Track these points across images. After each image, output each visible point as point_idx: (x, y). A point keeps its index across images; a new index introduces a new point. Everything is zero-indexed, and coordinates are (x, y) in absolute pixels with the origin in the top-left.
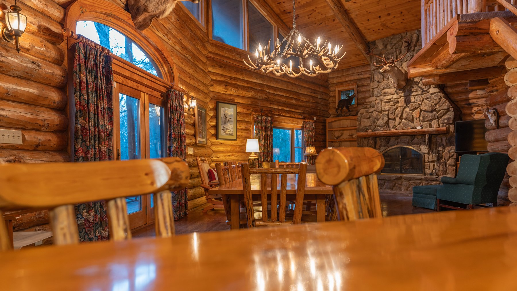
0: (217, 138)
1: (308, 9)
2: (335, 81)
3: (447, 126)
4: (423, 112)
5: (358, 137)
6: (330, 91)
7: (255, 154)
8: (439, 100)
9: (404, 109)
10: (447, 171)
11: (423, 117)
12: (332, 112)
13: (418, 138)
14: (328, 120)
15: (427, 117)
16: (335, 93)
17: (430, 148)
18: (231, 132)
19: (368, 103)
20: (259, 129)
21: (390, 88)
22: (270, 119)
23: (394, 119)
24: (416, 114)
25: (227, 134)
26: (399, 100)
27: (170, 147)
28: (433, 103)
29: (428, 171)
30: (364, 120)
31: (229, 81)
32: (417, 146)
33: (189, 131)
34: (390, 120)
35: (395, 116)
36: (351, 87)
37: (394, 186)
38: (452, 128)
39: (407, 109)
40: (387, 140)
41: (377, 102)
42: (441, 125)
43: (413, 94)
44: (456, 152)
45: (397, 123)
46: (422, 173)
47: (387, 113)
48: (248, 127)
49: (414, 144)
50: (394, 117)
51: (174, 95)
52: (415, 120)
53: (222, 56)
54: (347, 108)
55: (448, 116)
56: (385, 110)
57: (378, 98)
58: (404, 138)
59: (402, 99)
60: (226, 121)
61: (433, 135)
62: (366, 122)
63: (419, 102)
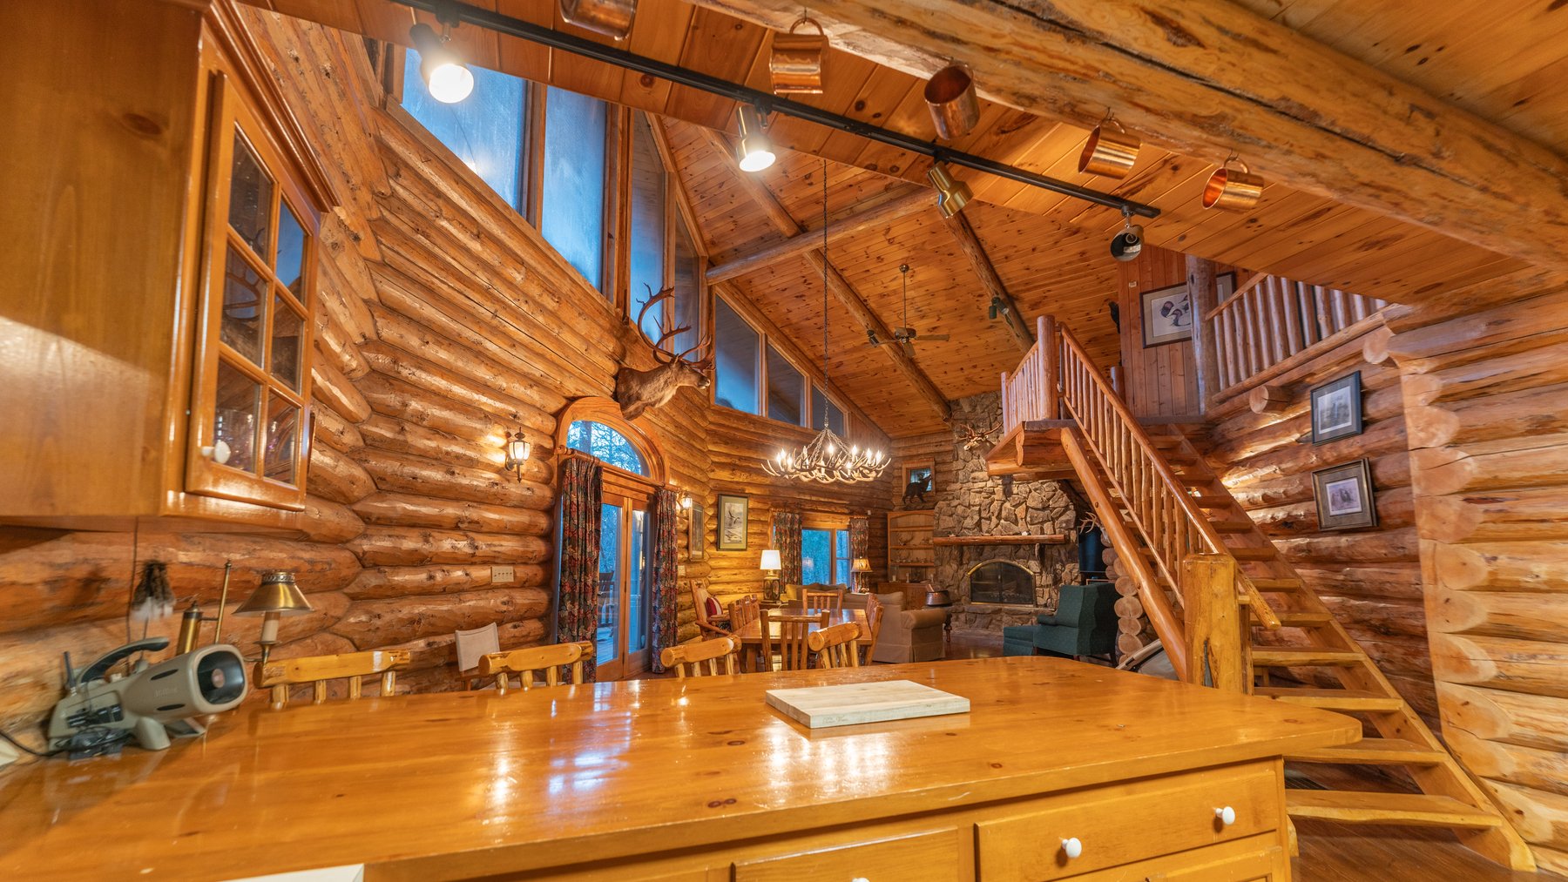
0: (718, 548)
1: (856, 355)
2: (901, 453)
3: (1067, 532)
4: (1030, 509)
5: (936, 544)
7: (775, 572)
8: (1053, 493)
9: (1002, 504)
11: (1031, 517)
12: (897, 501)
13: (1024, 550)
14: (890, 515)
15: (1036, 517)
17: (1042, 564)
18: (738, 539)
19: (950, 492)
20: (781, 534)
21: (982, 470)
22: (797, 516)
23: (989, 519)
24: (1020, 511)
25: (733, 542)
26: (995, 489)
27: (657, 569)
28: (1044, 496)
29: (1041, 601)
30: (944, 517)
31: (737, 462)
32: (1024, 562)
33: (682, 542)
34: (983, 520)
35: (990, 513)
36: (926, 464)
37: (990, 623)
38: (1073, 536)
39: (1007, 505)
40: (979, 550)
41: (962, 491)
42: (1057, 531)
44: (1080, 572)
45: (993, 525)
46: (1031, 603)
47: (977, 508)
48: (765, 530)
49: (1020, 558)
50: (988, 515)
51: (665, 498)
52: (1020, 521)
53: (728, 427)
54: (920, 496)
55: (1068, 518)
56: (975, 503)
57: (964, 485)
58: (1004, 549)
59: (1000, 488)
60: (732, 522)
61: (1047, 547)
62: (948, 522)
63: (1024, 494)
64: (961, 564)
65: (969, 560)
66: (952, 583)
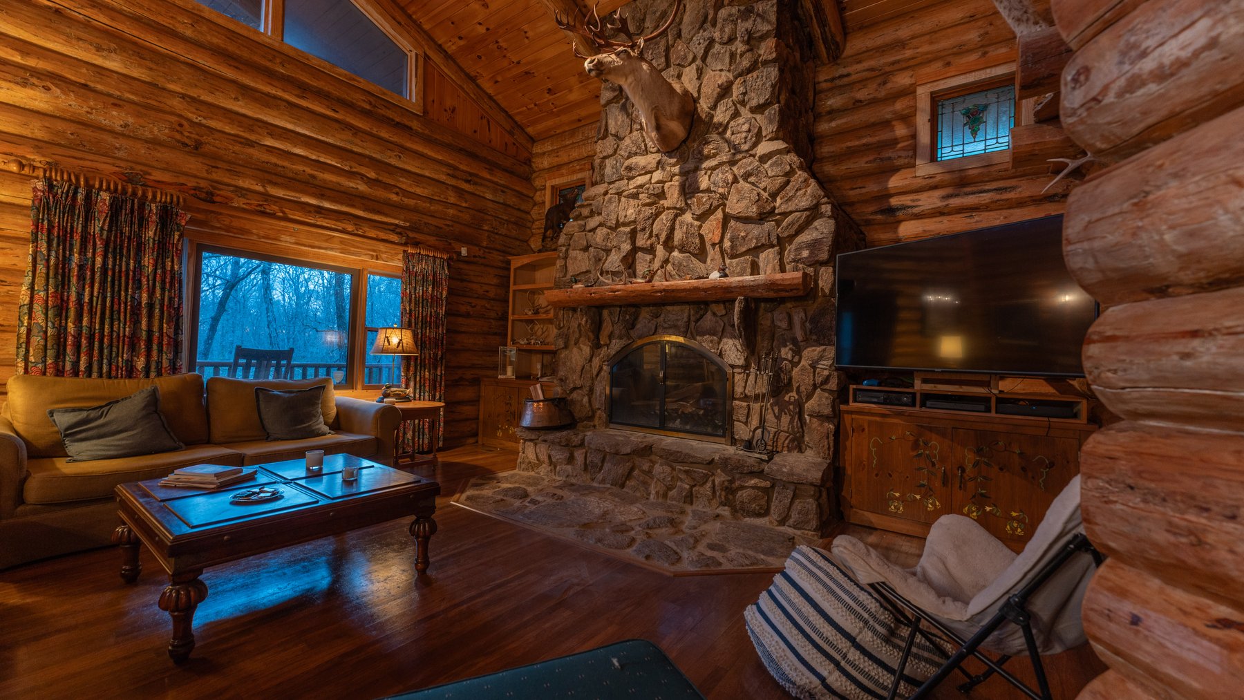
2: (546, 163)
3: (810, 270)
4: (732, 223)
8: (785, 179)
9: (676, 216)
10: (806, 439)
11: (732, 240)
13: (714, 314)
14: (518, 261)
15: (744, 238)
16: (544, 195)
17: (750, 347)
19: (587, 203)
21: (643, 153)
23: (651, 250)
24: (711, 228)
26: (667, 186)
28: (765, 190)
29: (742, 431)
30: (575, 254)
32: (711, 341)
34: (640, 254)
37: (629, 475)
38: (826, 279)
39: (688, 217)
40: (628, 317)
41: (608, 198)
42: (788, 267)
43: (705, 165)
44: (837, 369)
45: (657, 265)
46: (724, 436)
47: (628, 229)
49: (703, 334)
50: (649, 242)
52: (710, 251)
55: (815, 236)
56: (627, 220)
57: (612, 186)
58: (674, 313)
59: (676, 181)
61: (763, 305)
62: (580, 262)
63: (721, 190)
64: (597, 346)
65: (610, 337)
66: (577, 384)
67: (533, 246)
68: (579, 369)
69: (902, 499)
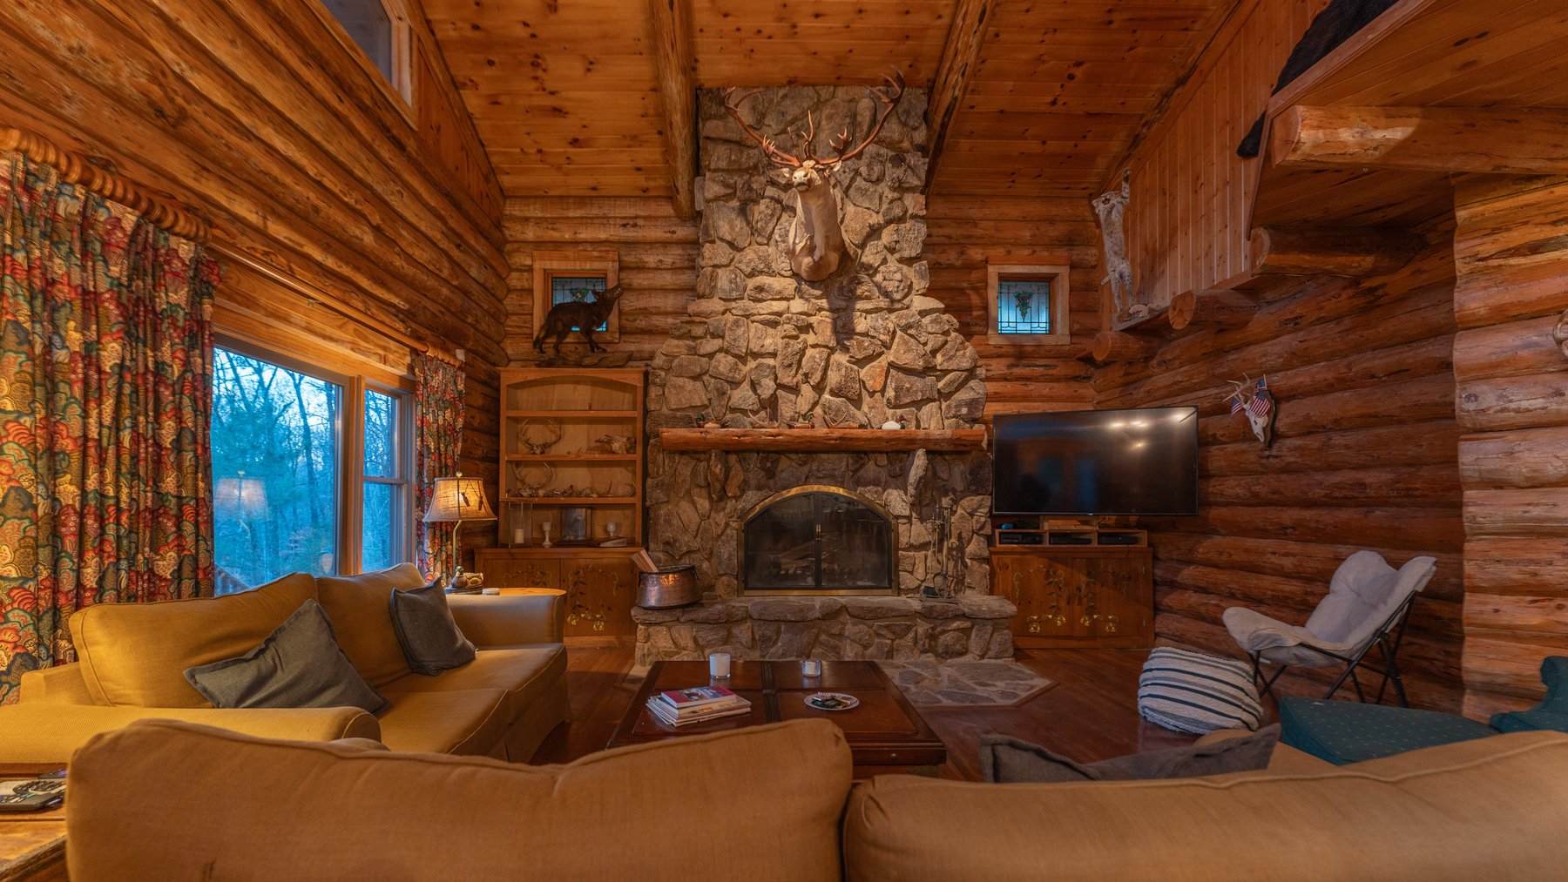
2: (530, 233)
4: (896, 372)
6: (511, 270)
8: (944, 337)
9: (829, 355)
10: (968, 580)
11: (897, 390)
13: (876, 464)
14: (510, 375)
15: (908, 390)
16: (531, 279)
17: (918, 498)
19: (697, 319)
21: (772, 274)
23: (795, 390)
24: (871, 375)
26: (812, 320)
28: (925, 344)
29: (907, 580)
30: (680, 381)
32: (876, 492)
34: (782, 393)
35: (799, 377)
36: (597, 265)
39: (842, 358)
40: (769, 465)
41: (729, 318)
42: (948, 422)
43: (859, 305)
44: (990, 516)
46: (890, 588)
47: (767, 362)
49: (866, 484)
50: (795, 380)
52: (868, 398)
54: (588, 332)
55: (972, 395)
56: (763, 350)
57: (733, 304)
58: (832, 460)
59: (826, 317)
62: (690, 393)
63: (882, 337)
64: (720, 498)
65: (744, 487)
66: (695, 545)
67: (509, 352)
68: (693, 527)
69: (1039, 621)
